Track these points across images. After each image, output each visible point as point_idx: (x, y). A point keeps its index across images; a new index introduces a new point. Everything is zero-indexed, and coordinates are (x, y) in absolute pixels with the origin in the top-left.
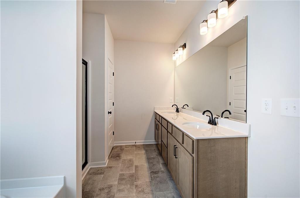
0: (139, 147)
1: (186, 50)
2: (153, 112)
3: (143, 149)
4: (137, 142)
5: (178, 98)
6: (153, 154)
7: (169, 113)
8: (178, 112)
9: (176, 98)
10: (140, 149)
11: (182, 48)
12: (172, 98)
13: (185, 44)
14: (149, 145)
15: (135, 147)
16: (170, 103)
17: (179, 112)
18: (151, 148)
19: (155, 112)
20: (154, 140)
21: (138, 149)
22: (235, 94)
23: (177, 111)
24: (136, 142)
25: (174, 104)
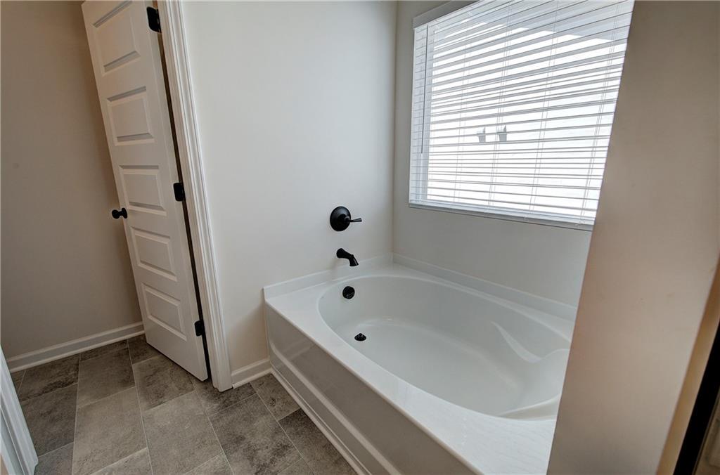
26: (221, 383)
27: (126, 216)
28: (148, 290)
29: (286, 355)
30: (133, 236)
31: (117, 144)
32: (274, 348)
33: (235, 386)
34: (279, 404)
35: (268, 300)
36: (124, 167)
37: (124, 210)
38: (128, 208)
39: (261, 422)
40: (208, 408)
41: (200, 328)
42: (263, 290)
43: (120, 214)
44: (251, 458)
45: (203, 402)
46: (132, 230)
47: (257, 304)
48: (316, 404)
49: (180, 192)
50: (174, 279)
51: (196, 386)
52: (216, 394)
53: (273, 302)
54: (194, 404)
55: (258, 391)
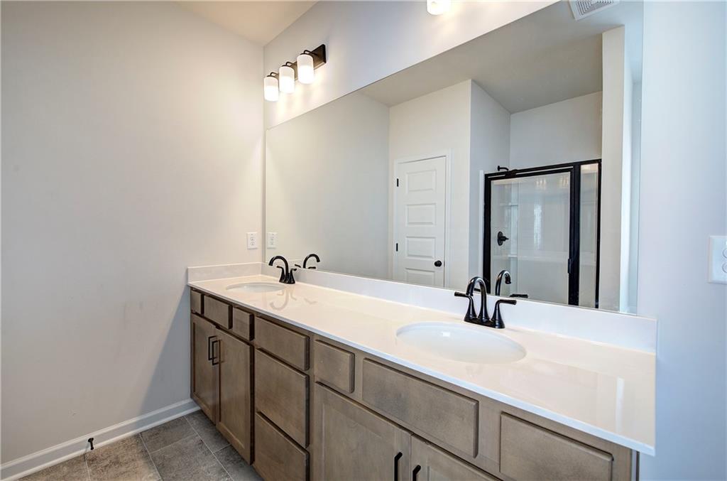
0: (117, 462)
1: (323, 69)
2: (184, 287)
3: (141, 462)
4: (99, 436)
5: (275, 233)
6: (204, 468)
7: (254, 285)
8: (290, 283)
9: (269, 233)
10: (123, 469)
11: (310, 58)
12: (257, 234)
13: (323, 47)
14: (165, 427)
15: (89, 470)
16: (250, 249)
17: (294, 283)
18: (179, 443)
19: (192, 288)
20: (189, 400)
21: (112, 472)
22: (409, 223)
23: (288, 278)
24: (91, 440)
25: (275, 256)
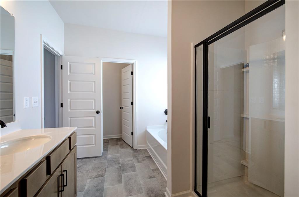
26: (135, 148)
27: (122, 109)
28: (124, 125)
29: (151, 145)
30: (123, 113)
31: (123, 94)
32: (147, 141)
33: (138, 149)
34: (146, 154)
35: (147, 129)
36: (124, 98)
37: (122, 107)
38: (123, 107)
39: (141, 156)
40: (131, 151)
41: (132, 134)
42: (146, 127)
43: (121, 108)
44: (137, 160)
45: (131, 150)
46: (123, 112)
47: (145, 130)
48: (155, 156)
49: (132, 104)
50: (129, 122)
51: (130, 147)
52: (134, 150)
53: (148, 130)
54: (129, 150)
55: (142, 151)
